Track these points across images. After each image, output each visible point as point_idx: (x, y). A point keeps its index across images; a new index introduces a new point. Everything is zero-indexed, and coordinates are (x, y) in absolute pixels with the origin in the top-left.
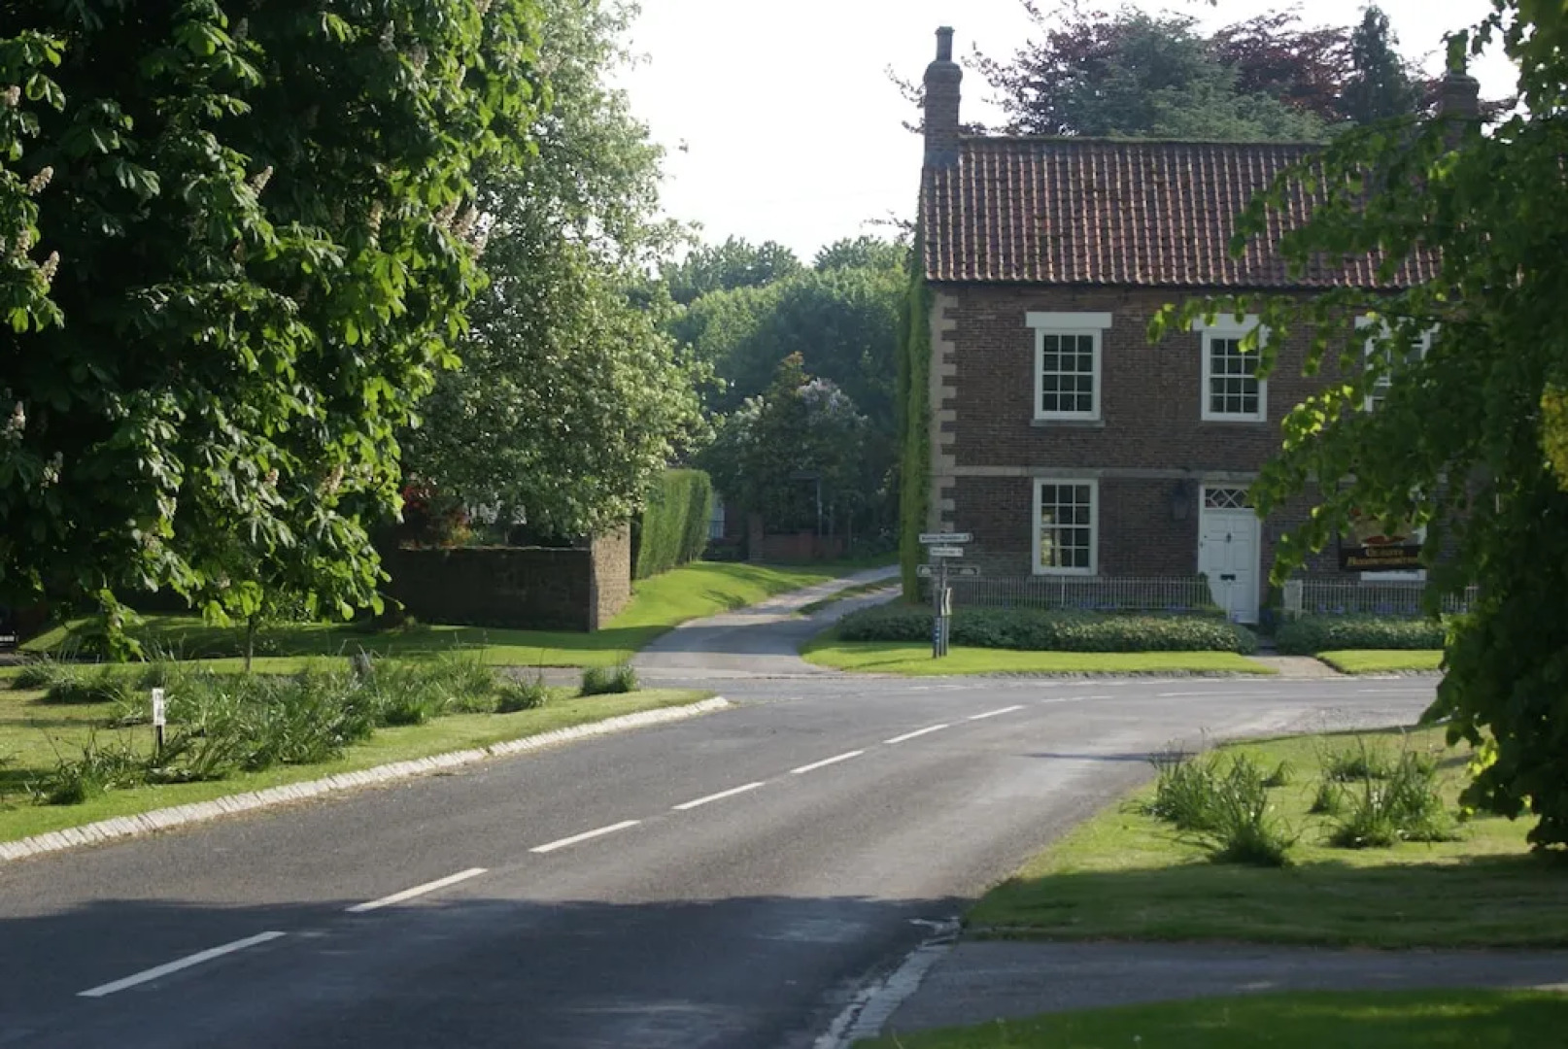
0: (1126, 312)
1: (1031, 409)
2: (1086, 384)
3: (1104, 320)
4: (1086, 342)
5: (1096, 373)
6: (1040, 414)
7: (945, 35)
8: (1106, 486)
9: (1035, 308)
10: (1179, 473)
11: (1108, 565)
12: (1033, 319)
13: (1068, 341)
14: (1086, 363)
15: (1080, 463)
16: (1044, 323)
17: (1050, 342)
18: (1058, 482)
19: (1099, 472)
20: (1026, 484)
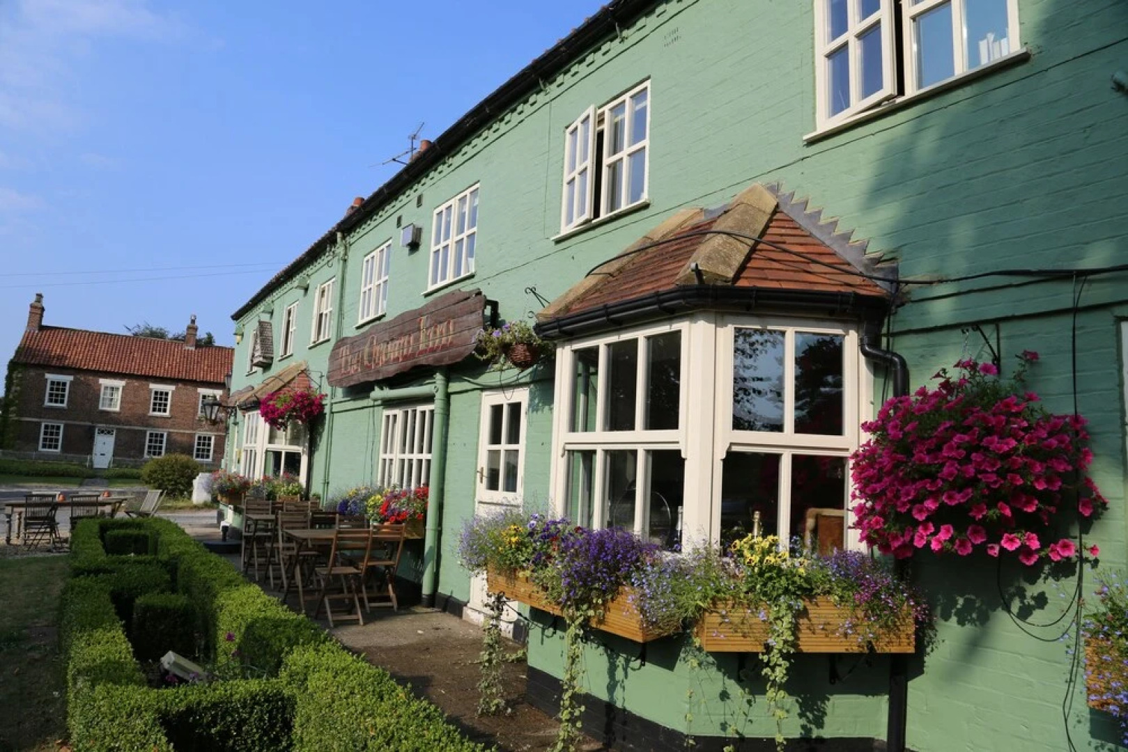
0: (78, 376)
1: (43, 402)
2: (63, 396)
3: (71, 378)
4: (64, 384)
5: (67, 393)
6: (47, 404)
7: (40, 296)
8: (66, 426)
9: (48, 373)
10: (90, 424)
11: (64, 449)
12: (48, 376)
13: (58, 383)
14: (64, 390)
15: (58, 418)
16: (50, 377)
17: (53, 383)
18: (50, 424)
19: (64, 422)
20: (39, 424)
